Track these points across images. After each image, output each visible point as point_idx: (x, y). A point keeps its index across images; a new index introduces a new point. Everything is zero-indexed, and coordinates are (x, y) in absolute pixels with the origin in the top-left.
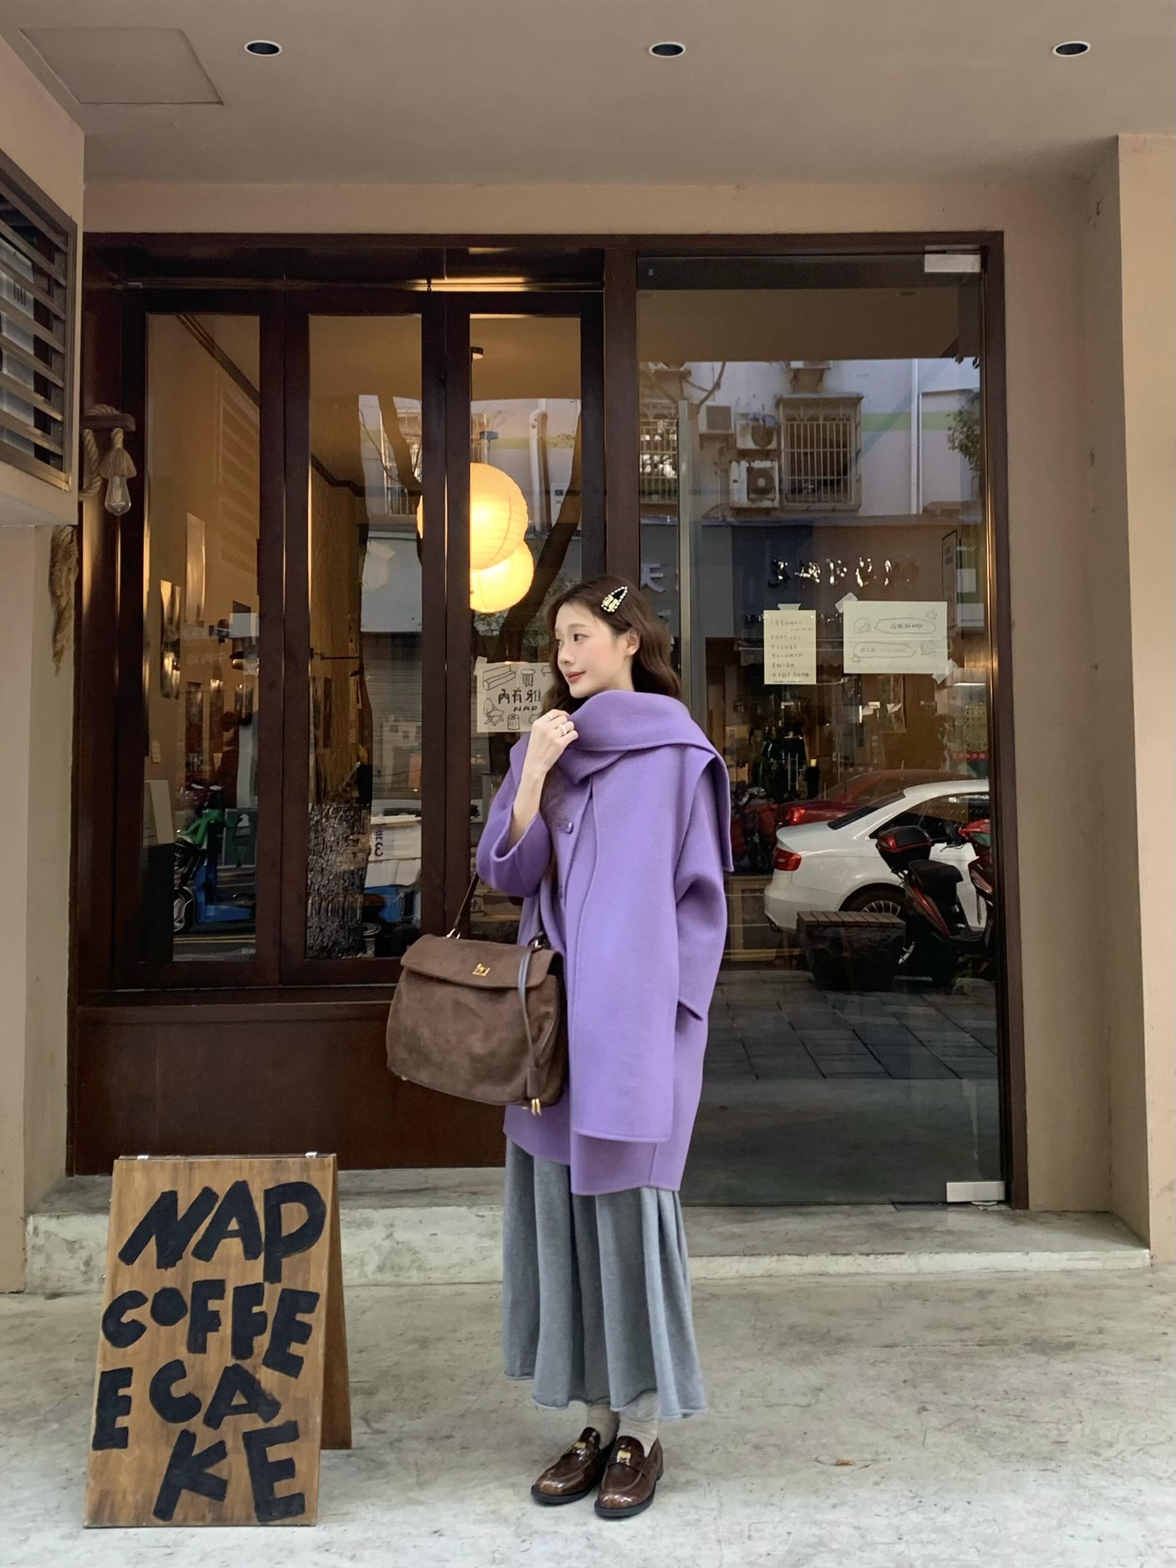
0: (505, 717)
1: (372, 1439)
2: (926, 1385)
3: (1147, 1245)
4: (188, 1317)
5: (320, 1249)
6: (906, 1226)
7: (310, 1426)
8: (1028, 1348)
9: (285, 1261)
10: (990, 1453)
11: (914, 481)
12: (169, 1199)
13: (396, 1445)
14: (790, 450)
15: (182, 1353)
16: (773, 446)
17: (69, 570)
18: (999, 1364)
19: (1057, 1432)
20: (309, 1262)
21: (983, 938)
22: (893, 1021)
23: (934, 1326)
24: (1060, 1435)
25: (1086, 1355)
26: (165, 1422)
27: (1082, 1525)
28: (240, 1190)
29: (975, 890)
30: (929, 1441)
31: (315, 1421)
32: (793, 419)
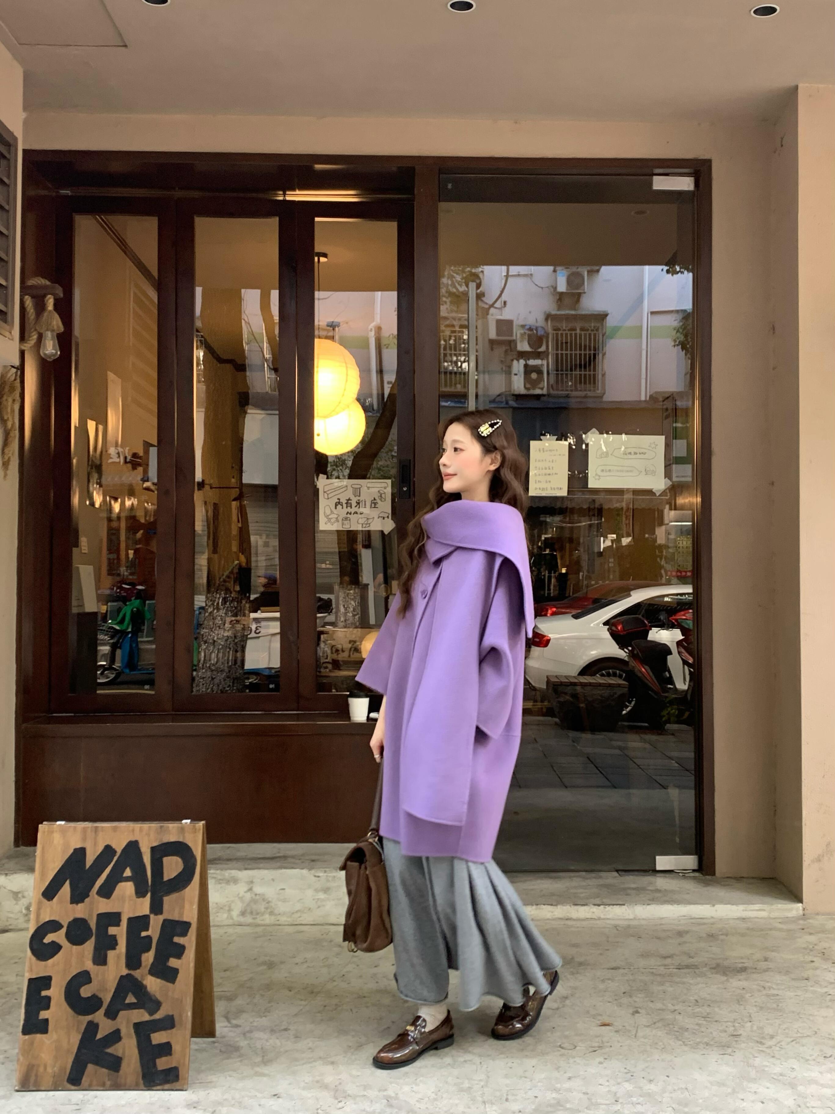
0: (340, 519)
1: (231, 1031)
2: (639, 995)
3: (800, 900)
4: (93, 939)
5: (193, 890)
6: (627, 886)
7: (183, 1019)
8: (713, 971)
9: (166, 899)
10: (684, 1042)
11: (643, 376)
12: (80, 853)
13: (248, 1035)
14: (555, 352)
15: (89, 965)
16: (543, 349)
17: (14, 400)
18: (691, 982)
19: (733, 1028)
20: (184, 899)
21: (686, 695)
22: (617, 752)
23: (646, 955)
24: (735, 1030)
25: (755, 976)
26: (76, 1015)
27: (750, 1092)
28: (133, 847)
29: (681, 662)
30: (640, 1034)
31: (187, 1016)
32: (559, 330)
